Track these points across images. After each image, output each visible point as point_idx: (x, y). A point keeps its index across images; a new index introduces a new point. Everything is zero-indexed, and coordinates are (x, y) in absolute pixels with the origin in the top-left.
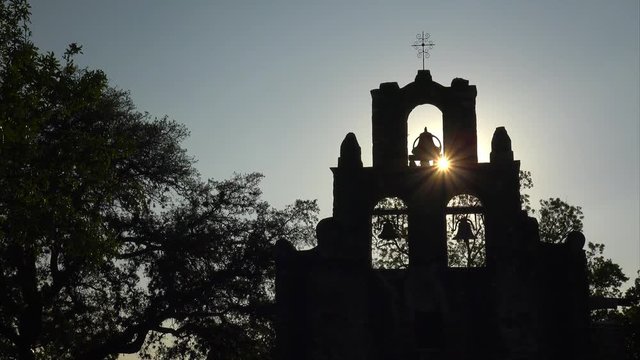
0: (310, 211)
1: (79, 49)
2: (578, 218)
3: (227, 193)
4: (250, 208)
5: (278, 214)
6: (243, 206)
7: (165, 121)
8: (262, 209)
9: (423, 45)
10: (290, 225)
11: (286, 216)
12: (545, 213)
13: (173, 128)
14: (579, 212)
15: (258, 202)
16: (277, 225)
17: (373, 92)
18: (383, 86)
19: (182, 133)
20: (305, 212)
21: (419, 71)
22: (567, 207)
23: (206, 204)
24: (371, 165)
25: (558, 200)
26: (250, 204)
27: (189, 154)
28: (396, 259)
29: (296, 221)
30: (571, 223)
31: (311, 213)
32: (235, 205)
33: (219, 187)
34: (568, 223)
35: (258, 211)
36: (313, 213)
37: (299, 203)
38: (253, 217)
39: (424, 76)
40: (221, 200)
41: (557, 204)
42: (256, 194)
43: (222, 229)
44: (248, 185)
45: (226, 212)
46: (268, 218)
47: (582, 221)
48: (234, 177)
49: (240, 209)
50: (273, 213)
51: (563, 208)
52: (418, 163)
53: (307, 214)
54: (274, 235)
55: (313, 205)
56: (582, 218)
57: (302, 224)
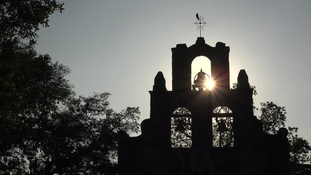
0: (135, 114)
1: (35, 42)
2: (283, 113)
3: (91, 104)
4: (102, 112)
5: (117, 115)
6: (98, 111)
7: (57, 64)
8: (109, 113)
9: (200, 23)
10: (124, 121)
11: (122, 116)
12: (264, 110)
13: (61, 68)
14: (283, 110)
15: (107, 109)
16: (117, 121)
17: (172, 49)
18: (178, 45)
19: (67, 71)
20: (132, 113)
21: (198, 38)
22: (276, 107)
23: (78, 110)
24: (171, 90)
25: (272, 103)
26: (103, 110)
27: (70, 83)
28: (178, 136)
29: (127, 119)
30: (279, 116)
31: (136, 115)
32: (95, 111)
33: (85, 101)
34: (277, 116)
35: (107, 114)
36: (137, 115)
37: (129, 109)
38: (104, 117)
39: (201, 40)
40: (87, 108)
41: (271, 105)
42: (106, 104)
43: (87, 124)
44: (102, 99)
45: (89, 114)
46: (112, 117)
47: (286, 115)
48: (94, 95)
49: (97, 112)
50: (115, 114)
51: (274, 107)
52: (197, 89)
53: (133, 115)
54: (115, 127)
55: (136, 110)
56: (285, 113)
57: (131, 120)
